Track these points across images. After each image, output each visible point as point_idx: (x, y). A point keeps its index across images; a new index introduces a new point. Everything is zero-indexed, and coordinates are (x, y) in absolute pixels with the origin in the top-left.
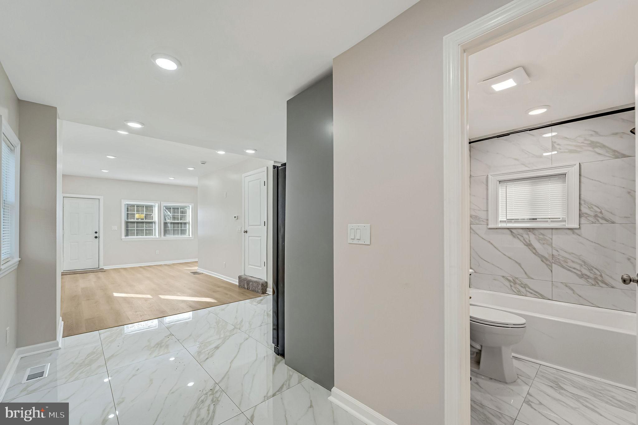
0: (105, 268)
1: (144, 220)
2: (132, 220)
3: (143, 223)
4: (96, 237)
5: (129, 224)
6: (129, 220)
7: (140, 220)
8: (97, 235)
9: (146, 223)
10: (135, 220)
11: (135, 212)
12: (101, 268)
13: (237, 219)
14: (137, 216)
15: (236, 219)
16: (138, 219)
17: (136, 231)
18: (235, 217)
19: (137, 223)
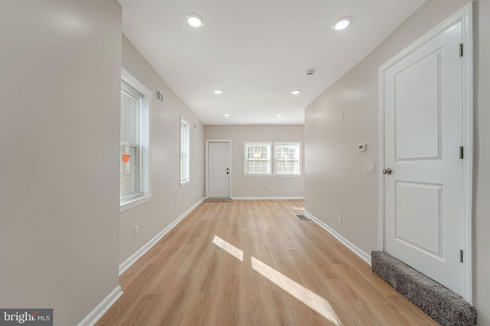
0: (233, 198)
1: (261, 159)
2: (252, 159)
3: (259, 161)
4: (228, 173)
5: (249, 162)
6: (250, 159)
7: (257, 159)
8: (228, 171)
9: (262, 161)
10: (254, 159)
11: (254, 152)
12: (230, 198)
13: (365, 150)
14: (256, 155)
15: (363, 149)
16: (256, 158)
17: (254, 168)
18: (361, 147)
19: (255, 161)
